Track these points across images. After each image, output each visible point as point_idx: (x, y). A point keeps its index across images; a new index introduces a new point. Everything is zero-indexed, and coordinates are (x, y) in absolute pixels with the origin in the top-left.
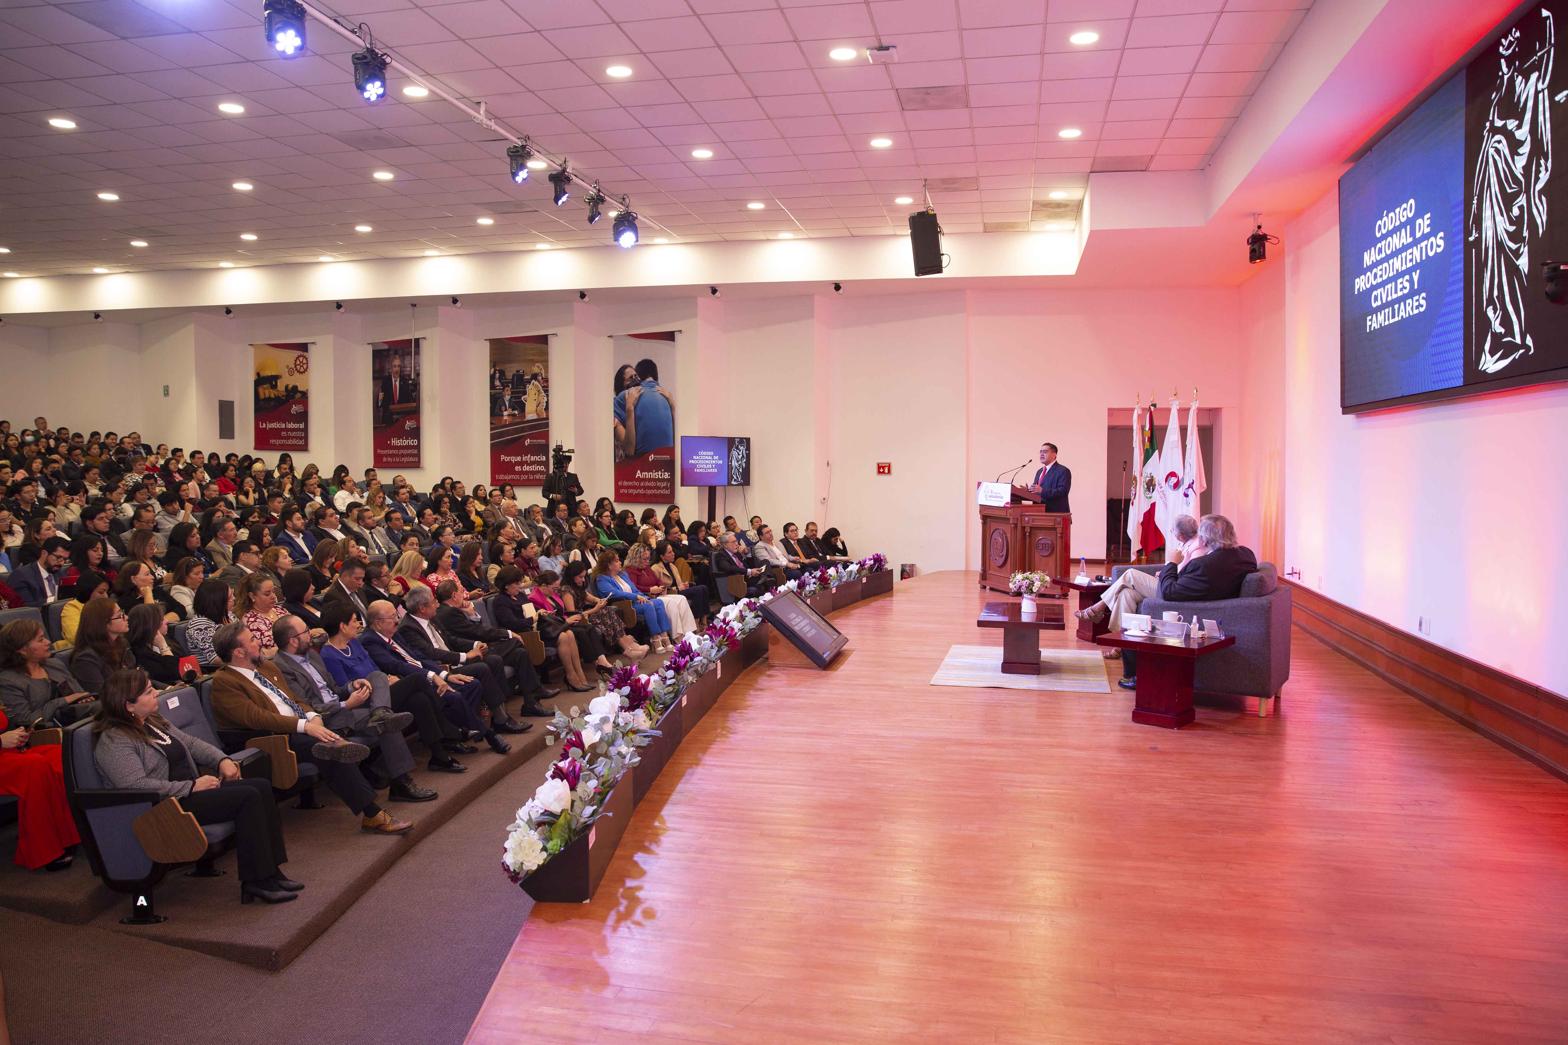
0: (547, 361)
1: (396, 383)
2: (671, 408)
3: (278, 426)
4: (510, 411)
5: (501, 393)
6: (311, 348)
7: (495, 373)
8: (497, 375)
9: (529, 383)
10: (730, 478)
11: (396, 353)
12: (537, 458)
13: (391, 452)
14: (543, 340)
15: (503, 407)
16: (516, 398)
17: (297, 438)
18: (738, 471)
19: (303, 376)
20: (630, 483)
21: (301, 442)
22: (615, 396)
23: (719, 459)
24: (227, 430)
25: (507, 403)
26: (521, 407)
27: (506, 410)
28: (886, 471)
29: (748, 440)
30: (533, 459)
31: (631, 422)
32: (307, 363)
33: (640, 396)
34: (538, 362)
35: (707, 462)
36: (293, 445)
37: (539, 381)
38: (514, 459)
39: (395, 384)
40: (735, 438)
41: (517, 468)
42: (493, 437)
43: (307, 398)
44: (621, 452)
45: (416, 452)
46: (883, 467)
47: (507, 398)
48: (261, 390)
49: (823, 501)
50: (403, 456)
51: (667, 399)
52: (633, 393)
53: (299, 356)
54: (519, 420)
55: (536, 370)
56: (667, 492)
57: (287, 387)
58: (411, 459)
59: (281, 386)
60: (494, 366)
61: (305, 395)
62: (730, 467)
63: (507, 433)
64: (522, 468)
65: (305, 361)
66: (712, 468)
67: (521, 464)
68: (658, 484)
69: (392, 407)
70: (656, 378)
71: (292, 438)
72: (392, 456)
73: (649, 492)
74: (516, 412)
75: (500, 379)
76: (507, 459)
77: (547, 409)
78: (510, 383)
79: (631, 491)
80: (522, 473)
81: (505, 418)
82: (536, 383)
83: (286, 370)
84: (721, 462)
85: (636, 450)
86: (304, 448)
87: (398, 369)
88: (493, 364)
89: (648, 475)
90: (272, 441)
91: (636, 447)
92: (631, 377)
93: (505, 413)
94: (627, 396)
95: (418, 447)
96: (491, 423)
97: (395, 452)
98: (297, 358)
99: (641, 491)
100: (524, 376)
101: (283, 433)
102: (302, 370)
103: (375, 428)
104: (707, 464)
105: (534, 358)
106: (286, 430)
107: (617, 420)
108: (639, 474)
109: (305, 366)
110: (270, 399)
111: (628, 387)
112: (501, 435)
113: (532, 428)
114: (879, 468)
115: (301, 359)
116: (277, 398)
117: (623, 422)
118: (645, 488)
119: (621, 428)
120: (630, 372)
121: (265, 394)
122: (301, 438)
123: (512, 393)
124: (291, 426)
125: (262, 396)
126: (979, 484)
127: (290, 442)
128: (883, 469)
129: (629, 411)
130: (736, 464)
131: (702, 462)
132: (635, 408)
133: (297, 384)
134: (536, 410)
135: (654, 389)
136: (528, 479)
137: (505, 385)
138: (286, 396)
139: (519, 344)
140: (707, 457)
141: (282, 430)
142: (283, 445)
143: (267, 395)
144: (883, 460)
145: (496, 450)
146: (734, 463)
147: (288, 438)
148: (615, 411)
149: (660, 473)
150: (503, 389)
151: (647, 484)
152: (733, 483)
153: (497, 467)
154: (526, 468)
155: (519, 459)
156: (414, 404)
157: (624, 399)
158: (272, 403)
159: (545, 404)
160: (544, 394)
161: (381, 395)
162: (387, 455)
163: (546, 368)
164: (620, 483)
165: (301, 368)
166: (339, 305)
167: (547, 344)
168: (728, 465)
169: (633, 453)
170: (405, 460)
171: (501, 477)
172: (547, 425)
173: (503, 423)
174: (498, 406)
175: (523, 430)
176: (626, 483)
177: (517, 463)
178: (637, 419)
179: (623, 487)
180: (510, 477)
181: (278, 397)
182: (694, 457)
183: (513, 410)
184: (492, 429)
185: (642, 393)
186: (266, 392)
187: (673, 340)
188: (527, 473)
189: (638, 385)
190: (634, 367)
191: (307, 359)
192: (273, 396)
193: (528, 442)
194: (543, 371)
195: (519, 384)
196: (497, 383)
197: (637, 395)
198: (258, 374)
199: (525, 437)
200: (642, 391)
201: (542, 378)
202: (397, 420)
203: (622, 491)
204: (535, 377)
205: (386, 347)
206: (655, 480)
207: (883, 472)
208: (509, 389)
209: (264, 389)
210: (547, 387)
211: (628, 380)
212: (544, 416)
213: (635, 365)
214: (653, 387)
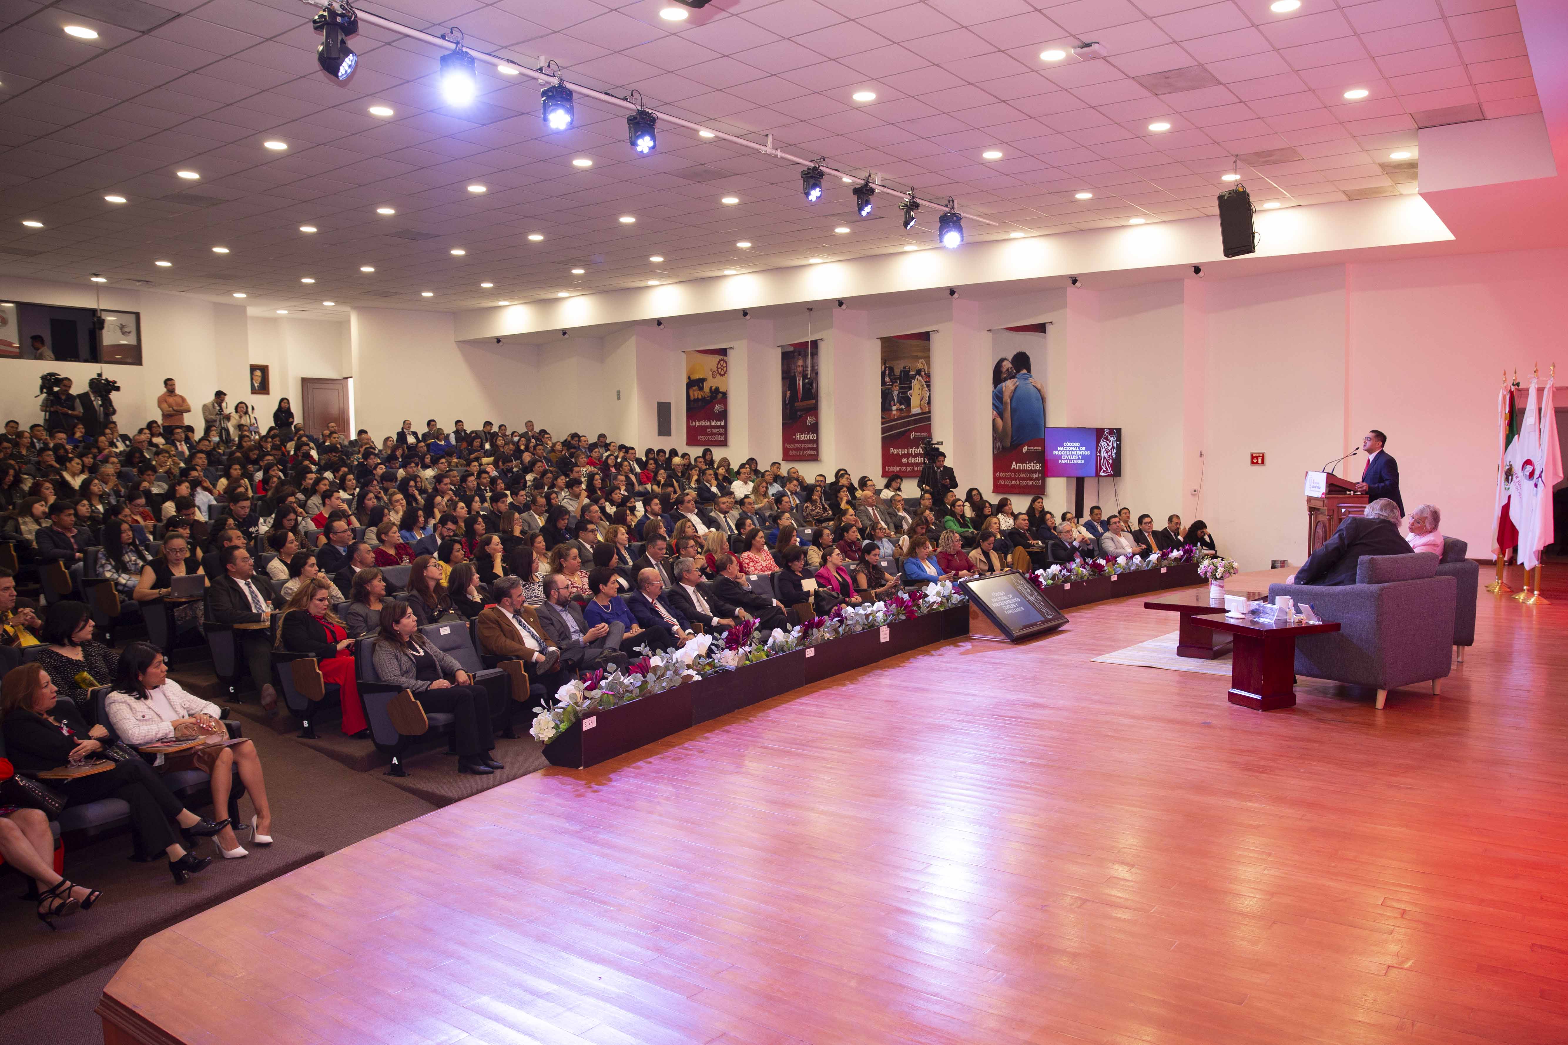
0: (929, 357)
1: (800, 382)
2: (1042, 399)
3: (704, 424)
4: (898, 406)
5: (890, 389)
6: (729, 352)
7: (885, 370)
8: (887, 372)
9: (914, 378)
10: (1099, 469)
11: (800, 355)
12: (921, 451)
13: (796, 446)
14: (925, 337)
15: (892, 402)
16: (903, 393)
17: (718, 434)
18: (1108, 462)
19: (724, 378)
20: (1007, 475)
21: (722, 438)
22: (993, 389)
23: (1087, 450)
24: (664, 428)
25: (895, 398)
26: (907, 401)
27: (895, 405)
28: (1260, 461)
29: (1119, 431)
30: (917, 451)
31: (1008, 415)
32: (726, 367)
33: (1016, 389)
34: (921, 358)
35: (1073, 453)
36: (715, 441)
37: (922, 377)
38: (901, 452)
40: (1104, 429)
42: (884, 431)
43: (726, 398)
44: (999, 444)
45: (815, 445)
46: (1257, 458)
47: (896, 393)
48: (691, 392)
49: (1194, 493)
50: (805, 449)
51: (1039, 391)
52: (1009, 386)
53: (720, 360)
55: (919, 366)
56: (1039, 483)
57: (711, 388)
58: (811, 452)
59: (706, 387)
60: (885, 364)
61: (725, 395)
62: (1098, 459)
63: (895, 427)
64: (907, 460)
65: (725, 365)
66: (1079, 459)
67: (907, 456)
68: (1031, 475)
69: (796, 404)
70: (1029, 371)
71: (715, 434)
72: (797, 449)
73: (1023, 483)
74: (903, 407)
75: (890, 375)
76: (895, 451)
77: (929, 403)
78: (898, 379)
79: (1007, 482)
80: (908, 465)
81: (894, 412)
82: (920, 378)
83: (711, 373)
84: (1088, 453)
85: (1011, 442)
86: (724, 443)
87: (800, 369)
88: (884, 361)
89: (1021, 466)
90: (700, 438)
91: (1012, 438)
92: (1008, 370)
93: (894, 408)
94: (1004, 389)
95: (816, 441)
96: (882, 418)
97: (799, 446)
98: (719, 362)
99: (1016, 482)
101: (708, 430)
102: (723, 373)
103: (784, 425)
104: (1073, 455)
105: (918, 354)
106: (711, 427)
107: (995, 412)
108: (1014, 466)
109: (725, 369)
110: (698, 399)
111: (1005, 380)
112: (891, 428)
114: (1253, 458)
115: (722, 362)
116: (704, 399)
117: (1001, 414)
118: (1020, 479)
119: (999, 421)
120: (1007, 365)
121: (694, 396)
122: (721, 434)
123: (900, 388)
124: (715, 423)
125: (692, 398)
126: (1307, 473)
127: (714, 438)
128: (1257, 460)
129: (1006, 403)
130: (1106, 455)
131: (1068, 453)
132: (1011, 400)
133: (719, 386)
134: (920, 405)
135: (1027, 381)
136: (913, 471)
137: (893, 381)
138: (711, 397)
139: (905, 341)
140: (1073, 448)
141: (707, 427)
142: (708, 441)
143: (696, 397)
144: (1257, 451)
145: (887, 442)
146: (1103, 454)
147: (712, 434)
148: (993, 404)
149: (1032, 464)
150: (892, 385)
151: (1021, 475)
152: (1102, 474)
153: (888, 460)
154: (911, 460)
155: (905, 451)
156: (814, 401)
157: (1001, 391)
158: (700, 403)
159: (927, 399)
160: (926, 389)
161: (788, 393)
162: (793, 449)
163: (929, 364)
164: (998, 474)
165: (722, 371)
166: (745, 312)
167: (929, 340)
168: (1097, 456)
169: (1008, 444)
170: (807, 453)
171: (891, 469)
172: (929, 419)
173: (892, 417)
174: (888, 401)
175: (909, 423)
176: (1002, 474)
177: (904, 456)
178: (1013, 411)
179: (1000, 478)
180: (898, 469)
182: (1059, 448)
183: (901, 405)
184: (883, 423)
185: (1017, 386)
186: (696, 394)
187: (1044, 332)
188: (912, 465)
189: (1014, 377)
190: (1010, 360)
191: (726, 363)
192: (700, 397)
193: (913, 435)
194: (926, 367)
195: (906, 379)
196: (887, 379)
197: (1013, 388)
198: (689, 378)
199: (910, 431)
200: (1017, 383)
201: (925, 374)
202: (801, 416)
203: (999, 482)
204: (919, 372)
205: (792, 349)
206: (1028, 471)
207: (1257, 463)
208: (897, 385)
209: (694, 391)
210: (929, 382)
211: (1004, 373)
212: (927, 410)
213: (1010, 358)
214: (1026, 379)
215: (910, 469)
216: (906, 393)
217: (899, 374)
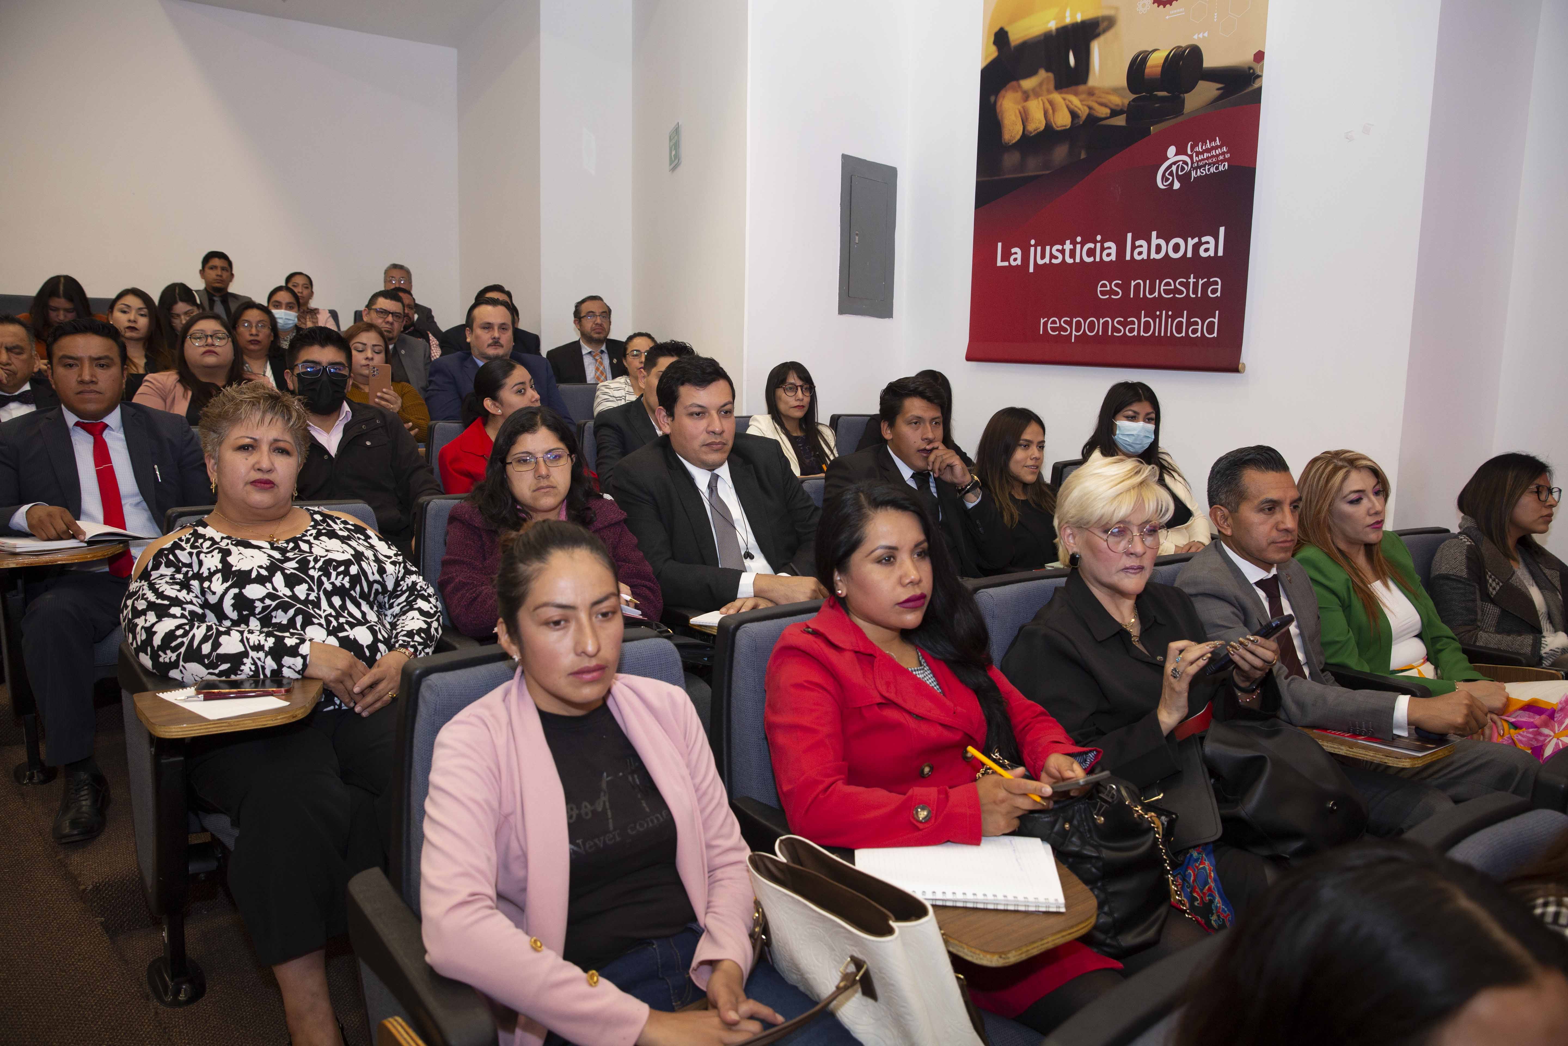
3: (1082, 254)
17: (1175, 306)
21: (1210, 327)
24: (864, 280)
36: (1155, 340)
48: (1010, 100)
57: (1137, 66)
59: (1109, 64)
71: (1153, 307)
86: (1221, 352)
90: (1049, 324)
101: (1105, 287)
110: (1049, 135)
116: (1087, 127)
121: (1025, 118)
124: (1152, 247)
125: (1012, 130)
133: (1196, 39)
138: (1131, 111)
141: (1102, 270)
142: (1103, 340)
143: (1037, 123)
147: (1141, 306)
158: (1060, 153)
181: (1092, 120)
186: (1036, 107)
192: (1063, 120)
198: (1001, 38)
209: (1026, 96)
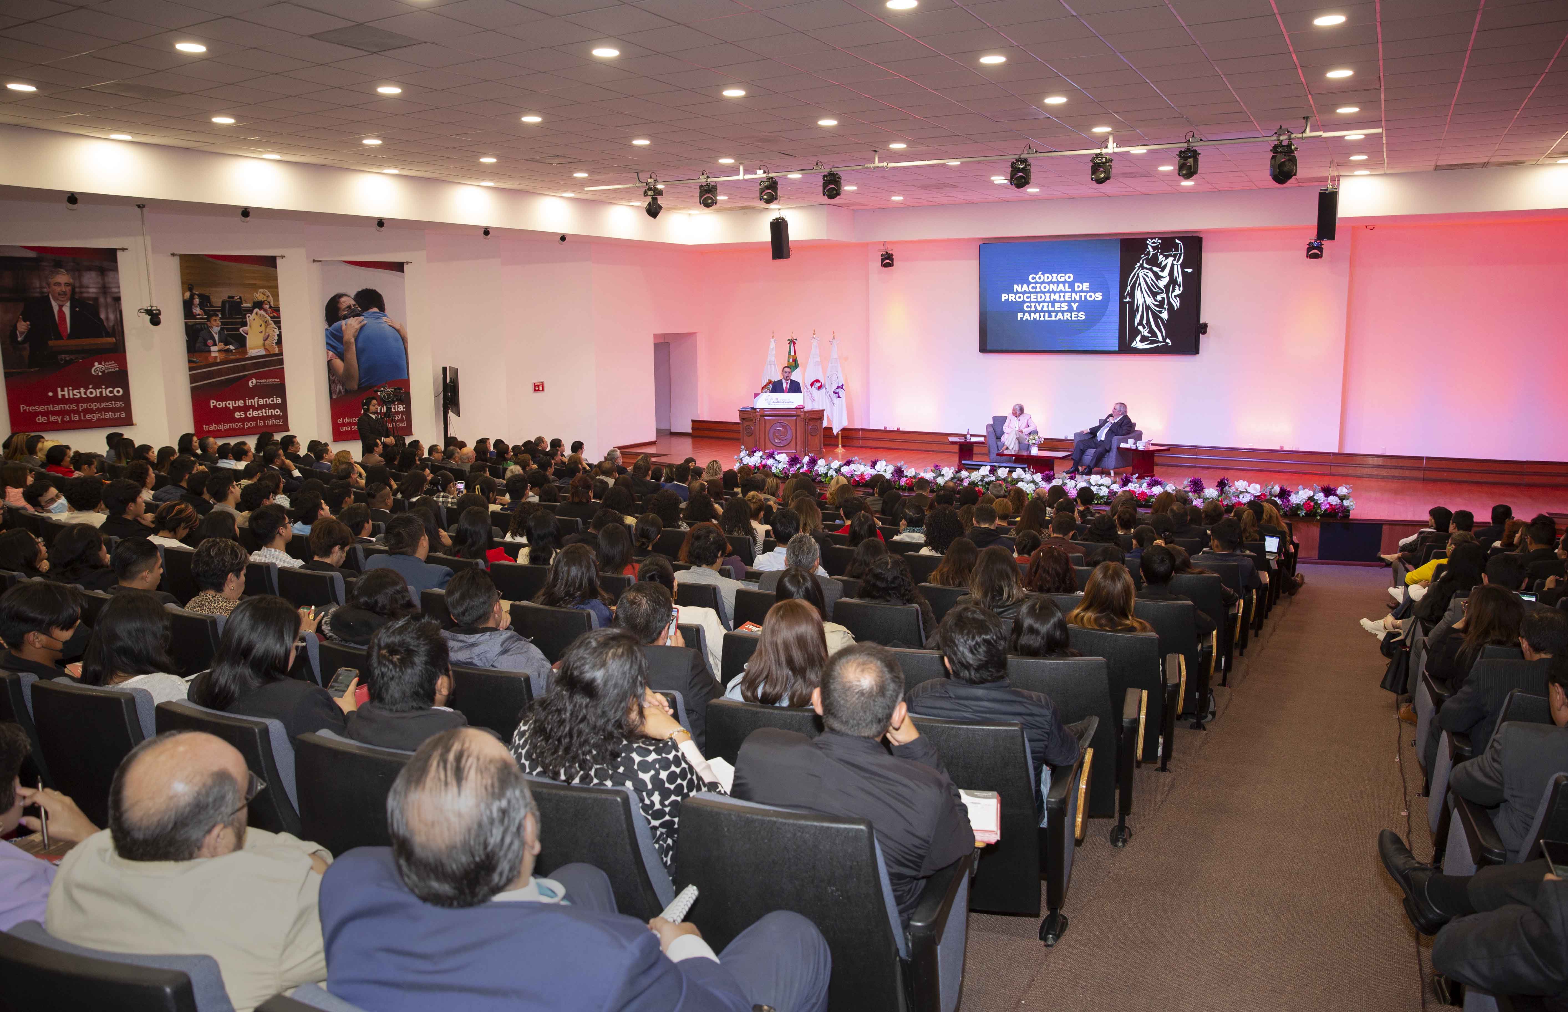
0: (277, 287)
1: (64, 309)
2: (403, 340)
4: (221, 346)
5: (204, 323)
7: (192, 297)
8: (196, 300)
9: (251, 312)
12: (269, 401)
13: (58, 408)
14: (271, 262)
15: (210, 342)
16: (228, 330)
22: (327, 327)
25: (216, 337)
26: (241, 341)
27: (215, 344)
28: (541, 389)
30: (261, 402)
31: (352, 355)
33: (362, 328)
34: (263, 288)
37: (265, 310)
38: (231, 404)
39: (61, 311)
41: (237, 415)
42: (193, 379)
44: (339, 387)
45: (120, 404)
50: (91, 411)
51: (398, 331)
52: (351, 324)
54: (237, 357)
55: (259, 296)
56: (404, 425)
58: (115, 415)
60: (190, 289)
63: (219, 373)
64: (246, 414)
67: (245, 409)
69: (55, 343)
70: (382, 308)
74: (232, 347)
75: (201, 305)
76: (222, 404)
77: (279, 342)
78: (218, 311)
80: (247, 419)
81: (213, 355)
82: (262, 312)
85: (359, 385)
87: (65, 288)
88: (187, 285)
91: (360, 381)
92: (349, 307)
93: (213, 349)
94: (344, 327)
95: (123, 398)
96: (190, 361)
97: (69, 406)
100: (241, 303)
105: (258, 282)
107: (331, 353)
111: (345, 317)
112: (208, 375)
113: (256, 366)
114: (535, 386)
117: (341, 356)
119: (337, 361)
120: (347, 301)
123: (224, 324)
128: (538, 387)
129: (348, 343)
132: (356, 340)
134: (264, 345)
135: (380, 321)
136: (256, 427)
137: (209, 314)
139: (226, 263)
144: (539, 380)
145: (200, 395)
148: (327, 343)
150: (208, 319)
153: (204, 416)
154: (251, 413)
155: (240, 403)
156: (113, 341)
157: (340, 330)
159: (276, 338)
160: (274, 326)
161: (26, 325)
162: (47, 413)
163: (276, 296)
167: (276, 267)
169: (356, 387)
171: (212, 427)
172: (281, 362)
173: (211, 360)
174: (200, 339)
175: (244, 368)
176: (347, 420)
177: (239, 409)
178: (359, 353)
179: (344, 425)
180: (227, 426)
183: (226, 344)
184: (191, 369)
185: (365, 325)
187: (402, 271)
188: (253, 419)
189: (358, 315)
190: (353, 297)
193: (252, 383)
194: (271, 299)
195: (235, 312)
196: (197, 310)
197: (358, 326)
199: (250, 377)
200: (365, 322)
201: (270, 307)
202: (68, 362)
204: (259, 305)
207: (539, 390)
208: (218, 318)
210: (279, 317)
211: (344, 310)
212: (277, 351)
213: (353, 294)
214: (378, 318)
215: (248, 425)
216: (238, 329)
217: (220, 304)
